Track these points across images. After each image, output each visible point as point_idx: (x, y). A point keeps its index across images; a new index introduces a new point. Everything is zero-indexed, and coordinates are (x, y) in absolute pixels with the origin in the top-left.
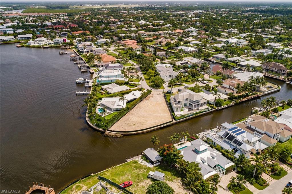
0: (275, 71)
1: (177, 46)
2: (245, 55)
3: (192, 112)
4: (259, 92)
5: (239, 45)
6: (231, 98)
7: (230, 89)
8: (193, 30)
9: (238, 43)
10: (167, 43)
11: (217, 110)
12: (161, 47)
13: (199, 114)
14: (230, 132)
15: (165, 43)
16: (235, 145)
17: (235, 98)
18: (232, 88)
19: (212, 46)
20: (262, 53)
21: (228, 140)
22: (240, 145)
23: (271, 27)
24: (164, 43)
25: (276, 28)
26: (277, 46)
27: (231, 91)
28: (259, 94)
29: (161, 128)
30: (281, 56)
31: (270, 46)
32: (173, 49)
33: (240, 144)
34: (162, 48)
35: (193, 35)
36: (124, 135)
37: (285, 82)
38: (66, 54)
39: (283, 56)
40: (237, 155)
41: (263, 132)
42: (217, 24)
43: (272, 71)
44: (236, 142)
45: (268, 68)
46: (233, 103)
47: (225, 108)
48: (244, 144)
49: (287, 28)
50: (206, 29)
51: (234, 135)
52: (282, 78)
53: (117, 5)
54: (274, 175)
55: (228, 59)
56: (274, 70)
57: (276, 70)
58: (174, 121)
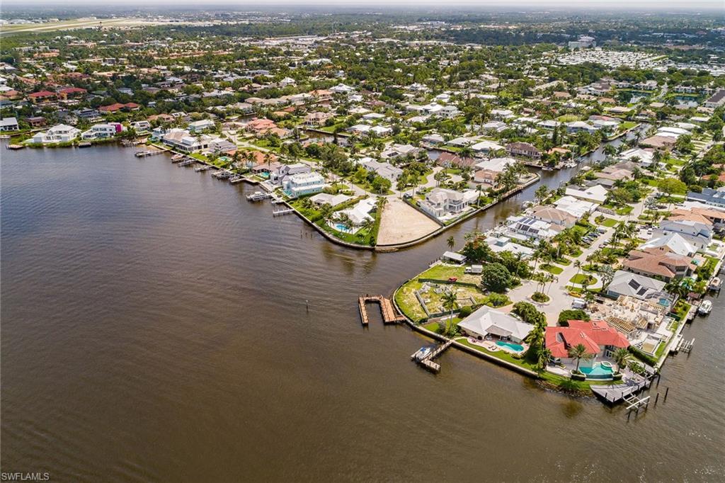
0: (525, 155)
1: (351, 125)
2: (468, 134)
3: (457, 216)
4: (519, 184)
5: (447, 115)
6: (492, 195)
7: (485, 182)
8: (346, 89)
9: (445, 113)
10: (327, 121)
11: (482, 210)
12: (319, 128)
13: (466, 217)
14: (522, 223)
15: (324, 121)
16: (531, 234)
17: (496, 194)
18: (489, 181)
19: (409, 120)
20: (495, 128)
21: (522, 231)
22: (537, 233)
23: (477, 76)
24: (322, 121)
25: (486, 78)
26: (508, 115)
27: (489, 186)
28: (520, 187)
29: (435, 236)
30: (523, 131)
31: (498, 115)
32: (345, 131)
33: (536, 231)
34: (321, 130)
35: (355, 100)
36: (400, 248)
37: (541, 168)
38: (149, 155)
39: (526, 131)
40: (537, 243)
41: (550, 221)
42: (380, 74)
43: (520, 155)
44: (532, 230)
45: (514, 151)
46: (495, 201)
47: (489, 208)
48: (540, 231)
49: (505, 78)
50: (369, 86)
51: (527, 224)
52: (536, 163)
53: (79, 20)
54: (573, 254)
55: (450, 142)
56: (523, 153)
57: (527, 153)
58: (444, 228)
